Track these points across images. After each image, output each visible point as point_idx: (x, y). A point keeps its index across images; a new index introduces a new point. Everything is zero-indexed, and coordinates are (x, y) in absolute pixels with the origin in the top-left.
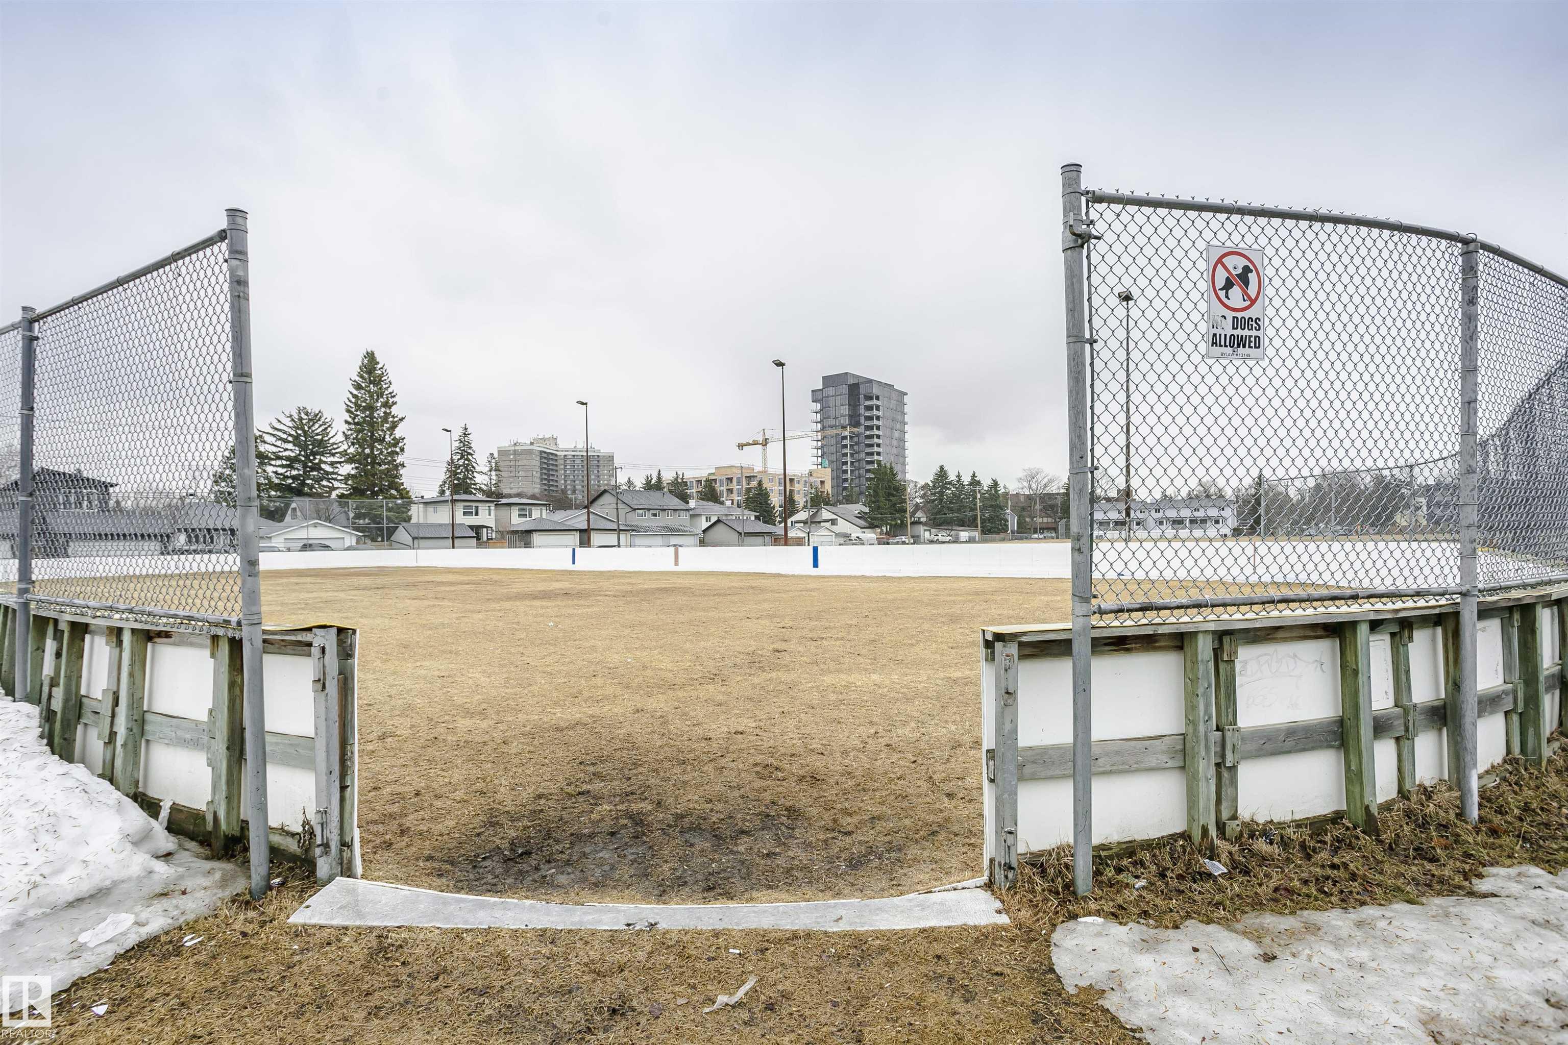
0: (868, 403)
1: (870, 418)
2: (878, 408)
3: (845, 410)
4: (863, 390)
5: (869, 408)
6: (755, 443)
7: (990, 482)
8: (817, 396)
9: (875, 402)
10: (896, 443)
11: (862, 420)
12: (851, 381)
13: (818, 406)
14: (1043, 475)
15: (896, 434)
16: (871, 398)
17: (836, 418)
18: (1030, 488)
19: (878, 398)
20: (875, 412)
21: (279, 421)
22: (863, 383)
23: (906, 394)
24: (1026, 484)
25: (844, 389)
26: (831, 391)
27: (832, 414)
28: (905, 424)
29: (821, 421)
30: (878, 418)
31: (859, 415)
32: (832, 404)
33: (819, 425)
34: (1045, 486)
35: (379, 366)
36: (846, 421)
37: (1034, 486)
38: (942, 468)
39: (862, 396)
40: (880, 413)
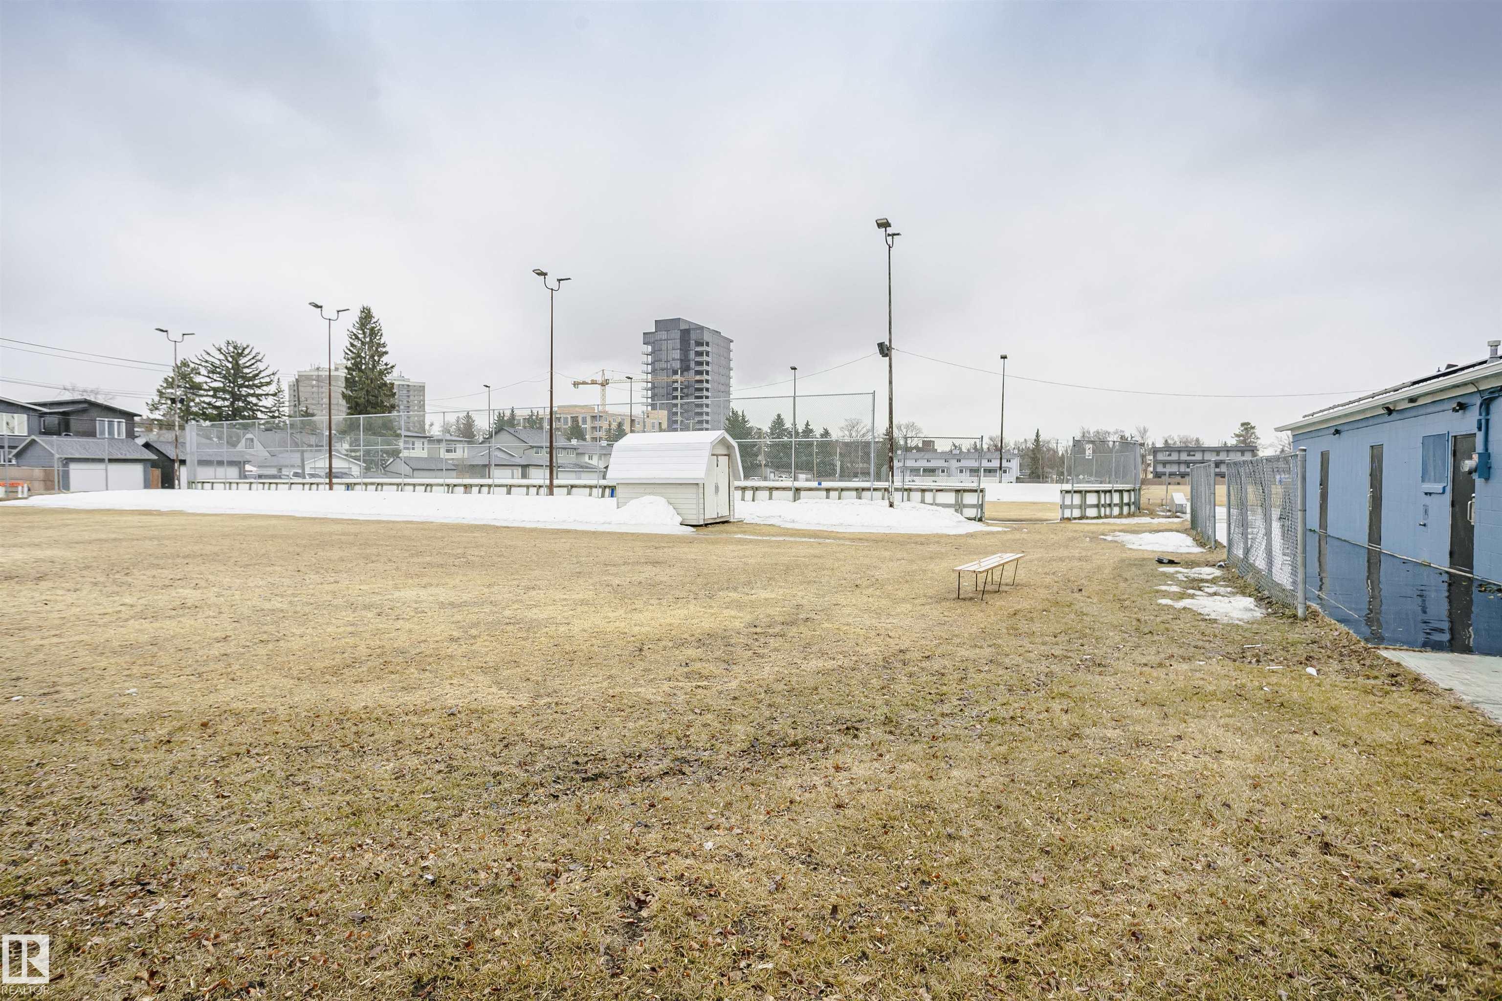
0: (699, 349)
1: (700, 364)
2: (707, 354)
3: (677, 354)
4: (693, 336)
5: (700, 354)
6: (594, 382)
7: (822, 431)
8: (648, 338)
9: (705, 348)
10: (722, 388)
11: (692, 365)
12: (683, 327)
13: (650, 349)
14: (862, 425)
15: (723, 380)
16: (701, 344)
17: (667, 361)
18: (851, 436)
19: (707, 344)
20: (705, 358)
21: (208, 354)
22: (694, 329)
23: (732, 341)
24: (847, 433)
25: (677, 334)
26: (663, 335)
27: (664, 357)
28: (731, 369)
29: (652, 363)
30: (708, 363)
31: (689, 361)
32: (664, 347)
33: (650, 367)
34: (863, 435)
35: (375, 320)
36: (677, 365)
37: (854, 434)
38: (779, 416)
39: (692, 342)
40: (709, 359)
